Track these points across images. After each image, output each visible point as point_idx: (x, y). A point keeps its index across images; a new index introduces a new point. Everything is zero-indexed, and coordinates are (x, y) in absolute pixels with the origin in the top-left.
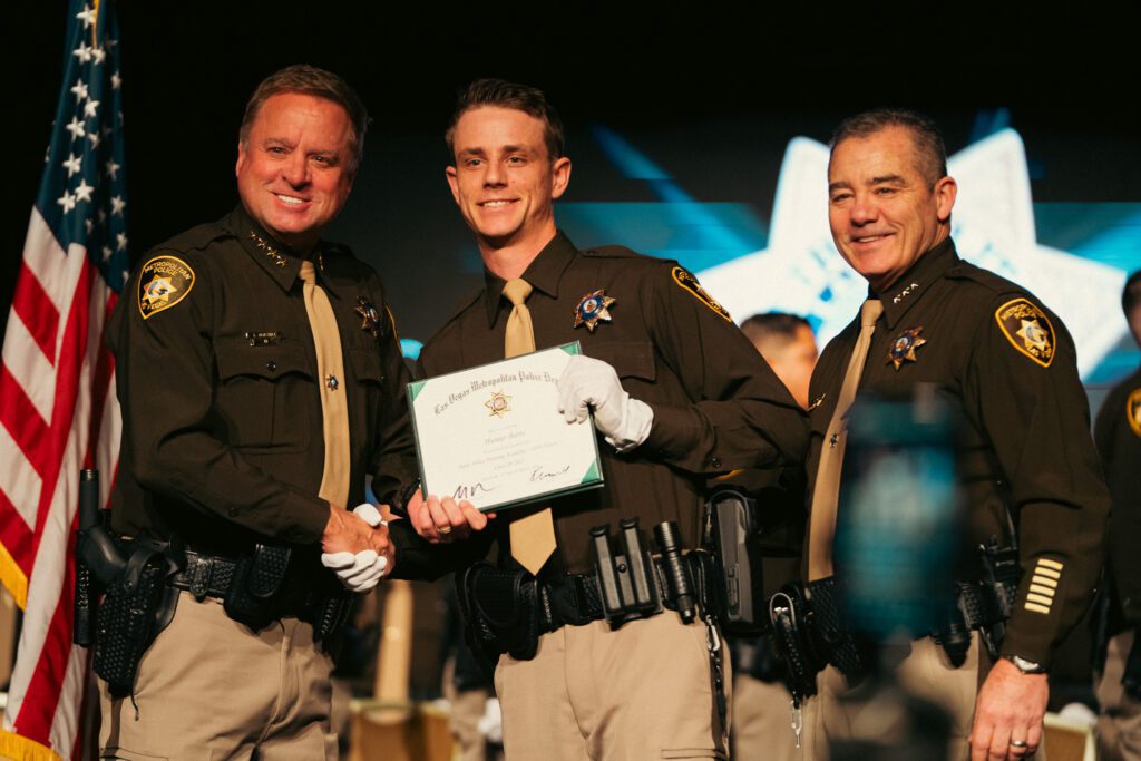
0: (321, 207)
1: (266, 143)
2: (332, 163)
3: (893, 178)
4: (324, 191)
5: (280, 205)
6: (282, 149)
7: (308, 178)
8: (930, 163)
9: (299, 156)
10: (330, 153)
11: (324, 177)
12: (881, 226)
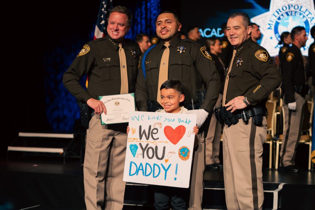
0: (121, 34)
1: (110, 22)
2: (123, 25)
3: (238, 26)
4: (122, 31)
5: (113, 34)
6: (113, 23)
7: (118, 29)
8: (246, 23)
9: (116, 25)
10: (122, 24)
11: (121, 28)
12: (235, 36)
